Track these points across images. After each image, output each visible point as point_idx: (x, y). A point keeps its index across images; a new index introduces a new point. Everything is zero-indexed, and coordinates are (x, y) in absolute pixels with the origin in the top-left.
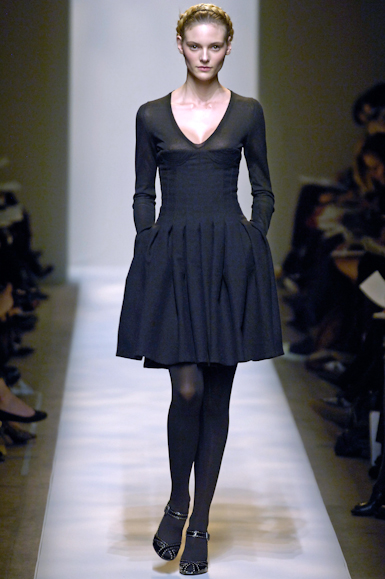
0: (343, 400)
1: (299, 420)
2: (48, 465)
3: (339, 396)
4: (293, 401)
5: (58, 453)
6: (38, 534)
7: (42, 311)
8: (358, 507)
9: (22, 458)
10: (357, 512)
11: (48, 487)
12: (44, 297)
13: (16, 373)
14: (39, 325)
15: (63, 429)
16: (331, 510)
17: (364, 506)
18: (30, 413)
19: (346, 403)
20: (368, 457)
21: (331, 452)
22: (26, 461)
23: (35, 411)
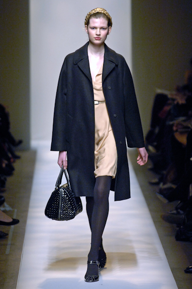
1: (155, 222)
2: (20, 248)
3: (177, 209)
4: (151, 210)
5: (26, 242)
7: (17, 165)
8: (188, 268)
9: (7, 245)
10: (187, 271)
11: (20, 261)
12: (18, 157)
13: (3, 199)
14: (15, 172)
15: (28, 229)
16: (173, 270)
17: (191, 268)
18: (11, 220)
19: (182, 212)
21: (173, 239)
22: (8, 247)
23: (13, 219)
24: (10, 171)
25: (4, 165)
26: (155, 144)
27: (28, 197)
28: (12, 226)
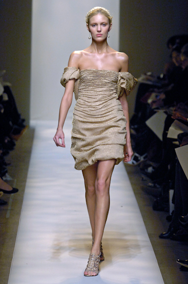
0: (156, 185)
1: (136, 193)
2: (19, 214)
3: (154, 183)
4: (132, 184)
5: (23, 207)
6: (13, 245)
8: (162, 234)
9: (7, 210)
10: (161, 237)
11: (18, 224)
14: (15, 147)
15: (26, 196)
16: (150, 236)
17: (165, 234)
18: (10, 189)
19: (158, 186)
20: (168, 211)
21: (151, 208)
22: (8, 212)
23: (13, 188)
24: (11, 146)
25: (6, 141)
26: (136, 126)
27: (27, 169)
28: (12, 194)
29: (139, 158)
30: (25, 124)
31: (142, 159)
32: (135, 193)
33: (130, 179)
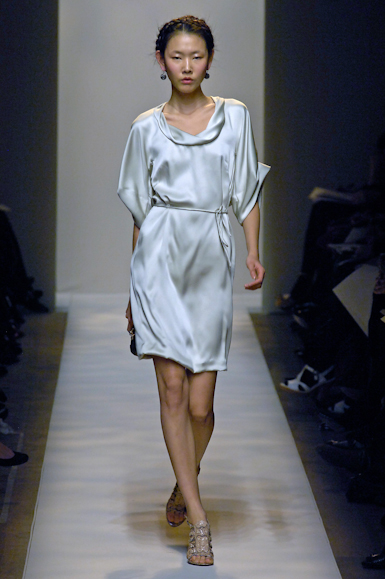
0: (355, 442)
1: (306, 463)
2: (29, 513)
4: (297, 439)
5: (40, 498)
8: (370, 559)
9: (2, 505)
10: (368, 564)
11: (29, 538)
15: (46, 472)
16: (341, 563)
17: (376, 558)
18: (10, 455)
19: (359, 445)
21: (343, 498)
22: (6, 508)
23: (15, 453)
27: (49, 408)
29: (316, 378)
30: (42, 301)
31: (321, 379)
32: (304, 462)
33: (293, 429)
